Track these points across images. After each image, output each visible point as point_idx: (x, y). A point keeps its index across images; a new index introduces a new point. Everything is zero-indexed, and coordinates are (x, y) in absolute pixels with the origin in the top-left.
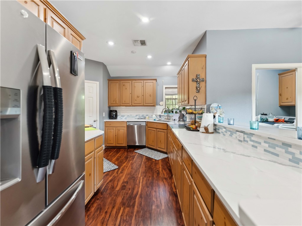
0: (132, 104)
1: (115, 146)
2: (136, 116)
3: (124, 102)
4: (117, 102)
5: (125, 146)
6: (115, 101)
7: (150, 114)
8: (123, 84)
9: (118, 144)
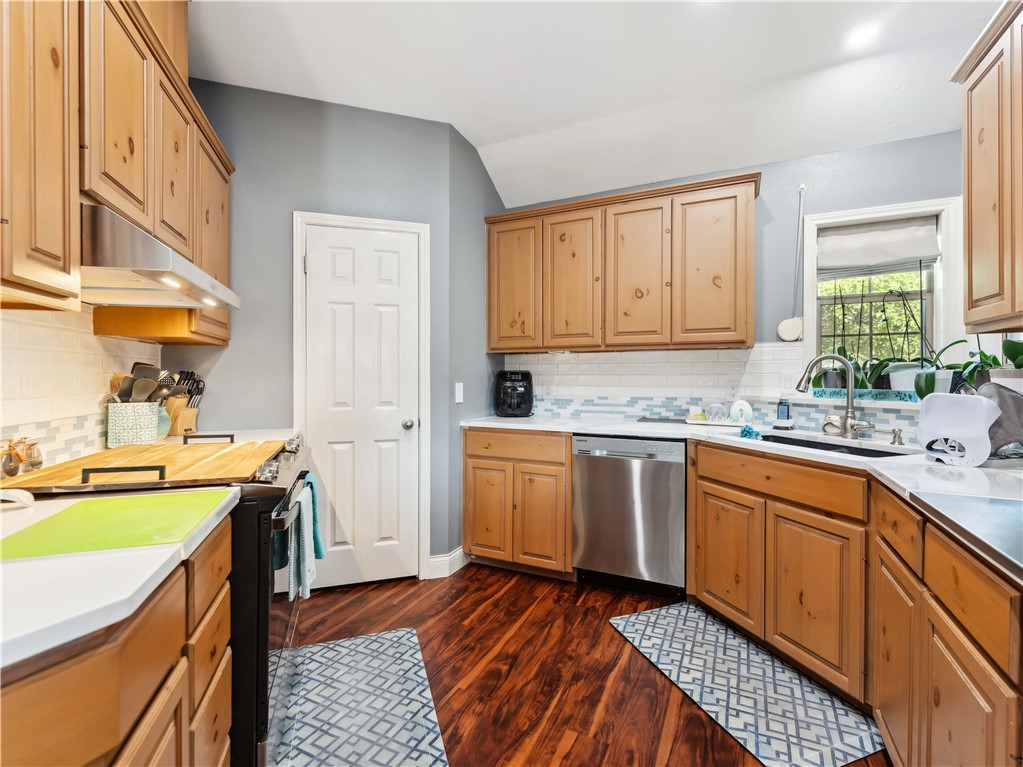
0: (604, 337)
1: (510, 563)
2: (633, 401)
3: (561, 329)
4: (529, 331)
5: (560, 568)
6: (519, 324)
7: (712, 395)
8: (559, 230)
9: (526, 553)
